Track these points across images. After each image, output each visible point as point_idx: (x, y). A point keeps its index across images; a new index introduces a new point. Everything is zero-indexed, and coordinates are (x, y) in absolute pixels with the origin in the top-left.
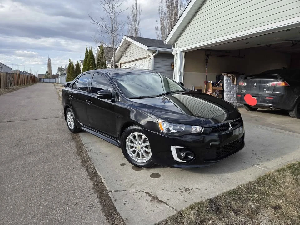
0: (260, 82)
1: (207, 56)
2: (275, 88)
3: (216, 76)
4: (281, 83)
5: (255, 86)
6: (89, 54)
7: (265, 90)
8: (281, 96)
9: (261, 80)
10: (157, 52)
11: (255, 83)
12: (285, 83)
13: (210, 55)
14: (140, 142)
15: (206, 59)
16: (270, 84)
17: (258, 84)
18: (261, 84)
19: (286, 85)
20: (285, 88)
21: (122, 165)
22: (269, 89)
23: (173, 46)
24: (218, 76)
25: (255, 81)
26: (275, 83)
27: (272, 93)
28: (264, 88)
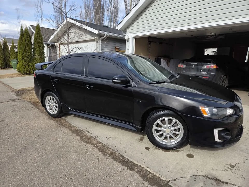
0: (197, 65)
1: (150, 42)
2: (209, 70)
3: (154, 59)
4: (213, 66)
5: (194, 68)
6: (25, 33)
7: (201, 71)
8: (214, 76)
9: (198, 64)
10: (105, 36)
11: (193, 66)
12: (216, 66)
13: (152, 41)
14: (169, 126)
15: (149, 45)
16: (205, 67)
17: (196, 67)
18: (198, 67)
19: (217, 68)
20: (217, 70)
21: (147, 148)
22: (204, 70)
23: (123, 31)
24: (156, 59)
25: (193, 64)
26: (209, 66)
27: (206, 74)
28: (201, 70)
